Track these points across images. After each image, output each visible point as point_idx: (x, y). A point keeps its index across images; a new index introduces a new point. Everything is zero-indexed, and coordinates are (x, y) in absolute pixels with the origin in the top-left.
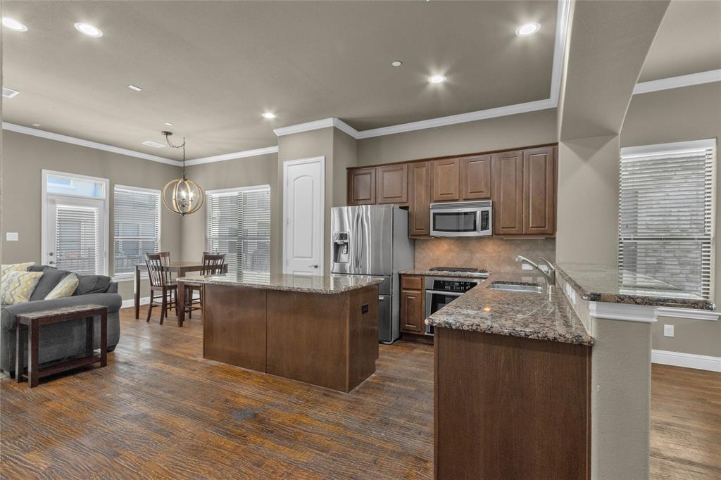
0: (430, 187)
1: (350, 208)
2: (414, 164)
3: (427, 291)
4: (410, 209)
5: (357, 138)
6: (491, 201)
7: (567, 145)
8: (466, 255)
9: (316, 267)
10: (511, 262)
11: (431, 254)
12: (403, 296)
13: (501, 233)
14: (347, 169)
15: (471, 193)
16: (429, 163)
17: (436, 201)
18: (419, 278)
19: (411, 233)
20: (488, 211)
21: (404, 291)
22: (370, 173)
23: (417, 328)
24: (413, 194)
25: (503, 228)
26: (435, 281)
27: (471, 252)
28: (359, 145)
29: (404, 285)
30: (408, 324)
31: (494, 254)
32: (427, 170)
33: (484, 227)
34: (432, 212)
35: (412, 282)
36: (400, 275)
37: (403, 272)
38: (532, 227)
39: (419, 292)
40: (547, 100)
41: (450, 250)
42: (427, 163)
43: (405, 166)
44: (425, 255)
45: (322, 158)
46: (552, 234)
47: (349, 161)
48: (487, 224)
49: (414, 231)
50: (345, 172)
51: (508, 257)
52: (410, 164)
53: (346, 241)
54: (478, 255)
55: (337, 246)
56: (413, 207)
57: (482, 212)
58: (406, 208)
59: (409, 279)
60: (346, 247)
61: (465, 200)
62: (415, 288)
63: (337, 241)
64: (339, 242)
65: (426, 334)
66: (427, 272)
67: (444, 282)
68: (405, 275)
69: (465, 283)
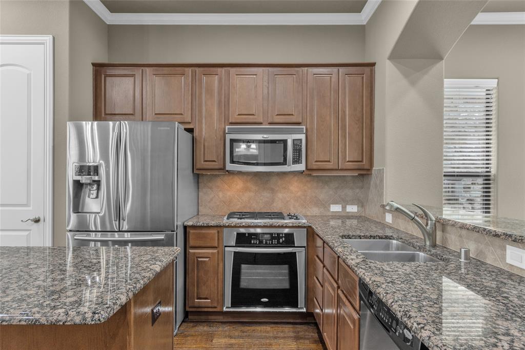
0: (225, 104)
1: (95, 123)
2: (201, 69)
3: (227, 249)
4: (196, 133)
5: (108, 23)
6: (304, 127)
7: (394, 65)
8: (266, 195)
9: (37, 221)
10: (317, 203)
11: (221, 195)
12: (190, 258)
13: (315, 167)
14: (94, 65)
15: (277, 115)
16: (223, 70)
17: (232, 124)
18: (214, 231)
19: (198, 166)
20: (301, 140)
21: (191, 251)
22: (133, 76)
23: (212, 302)
24: (200, 112)
25: (316, 161)
26: (238, 234)
27: (273, 191)
28: (112, 33)
29: (192, 242)
30: (198, 298)
31: (299, 194)
32: (220, 80)
33: (297, 160)
34: (229, 137)
35: (203, 237)
36: (185, 228)
37: (190, 223)
38: (348, 161)
39: (215, 251)
40: (359, 14)
41: (246, 189)
42: (219, 69)
43: (189, 71)
44: (211, 196)
45: (48, 39)
46: (368, 170)
47: (95, 52)
48: (300, 155)
49: (201, 163)
50: (90, 69)
51: (316, 197)
52: (197, 69)
53: (96, 178)
54: (280, 195)
55: (78, 186)
56: (201, 130)
57: (294, 140)
58: (190, 131)
59: (199, 233)
60: (95, 187)
61: (270, 124)
62: (209, 245)
63: (78, 178)
64: (84, 179)
65: (225, 309)
66: (225, 221)
67: (251, 234)
68: (193, 227)
69: (278, 234)
